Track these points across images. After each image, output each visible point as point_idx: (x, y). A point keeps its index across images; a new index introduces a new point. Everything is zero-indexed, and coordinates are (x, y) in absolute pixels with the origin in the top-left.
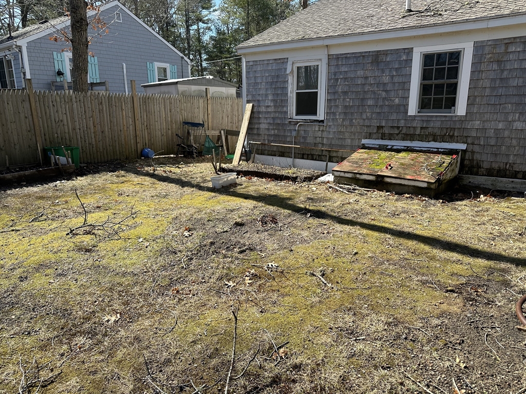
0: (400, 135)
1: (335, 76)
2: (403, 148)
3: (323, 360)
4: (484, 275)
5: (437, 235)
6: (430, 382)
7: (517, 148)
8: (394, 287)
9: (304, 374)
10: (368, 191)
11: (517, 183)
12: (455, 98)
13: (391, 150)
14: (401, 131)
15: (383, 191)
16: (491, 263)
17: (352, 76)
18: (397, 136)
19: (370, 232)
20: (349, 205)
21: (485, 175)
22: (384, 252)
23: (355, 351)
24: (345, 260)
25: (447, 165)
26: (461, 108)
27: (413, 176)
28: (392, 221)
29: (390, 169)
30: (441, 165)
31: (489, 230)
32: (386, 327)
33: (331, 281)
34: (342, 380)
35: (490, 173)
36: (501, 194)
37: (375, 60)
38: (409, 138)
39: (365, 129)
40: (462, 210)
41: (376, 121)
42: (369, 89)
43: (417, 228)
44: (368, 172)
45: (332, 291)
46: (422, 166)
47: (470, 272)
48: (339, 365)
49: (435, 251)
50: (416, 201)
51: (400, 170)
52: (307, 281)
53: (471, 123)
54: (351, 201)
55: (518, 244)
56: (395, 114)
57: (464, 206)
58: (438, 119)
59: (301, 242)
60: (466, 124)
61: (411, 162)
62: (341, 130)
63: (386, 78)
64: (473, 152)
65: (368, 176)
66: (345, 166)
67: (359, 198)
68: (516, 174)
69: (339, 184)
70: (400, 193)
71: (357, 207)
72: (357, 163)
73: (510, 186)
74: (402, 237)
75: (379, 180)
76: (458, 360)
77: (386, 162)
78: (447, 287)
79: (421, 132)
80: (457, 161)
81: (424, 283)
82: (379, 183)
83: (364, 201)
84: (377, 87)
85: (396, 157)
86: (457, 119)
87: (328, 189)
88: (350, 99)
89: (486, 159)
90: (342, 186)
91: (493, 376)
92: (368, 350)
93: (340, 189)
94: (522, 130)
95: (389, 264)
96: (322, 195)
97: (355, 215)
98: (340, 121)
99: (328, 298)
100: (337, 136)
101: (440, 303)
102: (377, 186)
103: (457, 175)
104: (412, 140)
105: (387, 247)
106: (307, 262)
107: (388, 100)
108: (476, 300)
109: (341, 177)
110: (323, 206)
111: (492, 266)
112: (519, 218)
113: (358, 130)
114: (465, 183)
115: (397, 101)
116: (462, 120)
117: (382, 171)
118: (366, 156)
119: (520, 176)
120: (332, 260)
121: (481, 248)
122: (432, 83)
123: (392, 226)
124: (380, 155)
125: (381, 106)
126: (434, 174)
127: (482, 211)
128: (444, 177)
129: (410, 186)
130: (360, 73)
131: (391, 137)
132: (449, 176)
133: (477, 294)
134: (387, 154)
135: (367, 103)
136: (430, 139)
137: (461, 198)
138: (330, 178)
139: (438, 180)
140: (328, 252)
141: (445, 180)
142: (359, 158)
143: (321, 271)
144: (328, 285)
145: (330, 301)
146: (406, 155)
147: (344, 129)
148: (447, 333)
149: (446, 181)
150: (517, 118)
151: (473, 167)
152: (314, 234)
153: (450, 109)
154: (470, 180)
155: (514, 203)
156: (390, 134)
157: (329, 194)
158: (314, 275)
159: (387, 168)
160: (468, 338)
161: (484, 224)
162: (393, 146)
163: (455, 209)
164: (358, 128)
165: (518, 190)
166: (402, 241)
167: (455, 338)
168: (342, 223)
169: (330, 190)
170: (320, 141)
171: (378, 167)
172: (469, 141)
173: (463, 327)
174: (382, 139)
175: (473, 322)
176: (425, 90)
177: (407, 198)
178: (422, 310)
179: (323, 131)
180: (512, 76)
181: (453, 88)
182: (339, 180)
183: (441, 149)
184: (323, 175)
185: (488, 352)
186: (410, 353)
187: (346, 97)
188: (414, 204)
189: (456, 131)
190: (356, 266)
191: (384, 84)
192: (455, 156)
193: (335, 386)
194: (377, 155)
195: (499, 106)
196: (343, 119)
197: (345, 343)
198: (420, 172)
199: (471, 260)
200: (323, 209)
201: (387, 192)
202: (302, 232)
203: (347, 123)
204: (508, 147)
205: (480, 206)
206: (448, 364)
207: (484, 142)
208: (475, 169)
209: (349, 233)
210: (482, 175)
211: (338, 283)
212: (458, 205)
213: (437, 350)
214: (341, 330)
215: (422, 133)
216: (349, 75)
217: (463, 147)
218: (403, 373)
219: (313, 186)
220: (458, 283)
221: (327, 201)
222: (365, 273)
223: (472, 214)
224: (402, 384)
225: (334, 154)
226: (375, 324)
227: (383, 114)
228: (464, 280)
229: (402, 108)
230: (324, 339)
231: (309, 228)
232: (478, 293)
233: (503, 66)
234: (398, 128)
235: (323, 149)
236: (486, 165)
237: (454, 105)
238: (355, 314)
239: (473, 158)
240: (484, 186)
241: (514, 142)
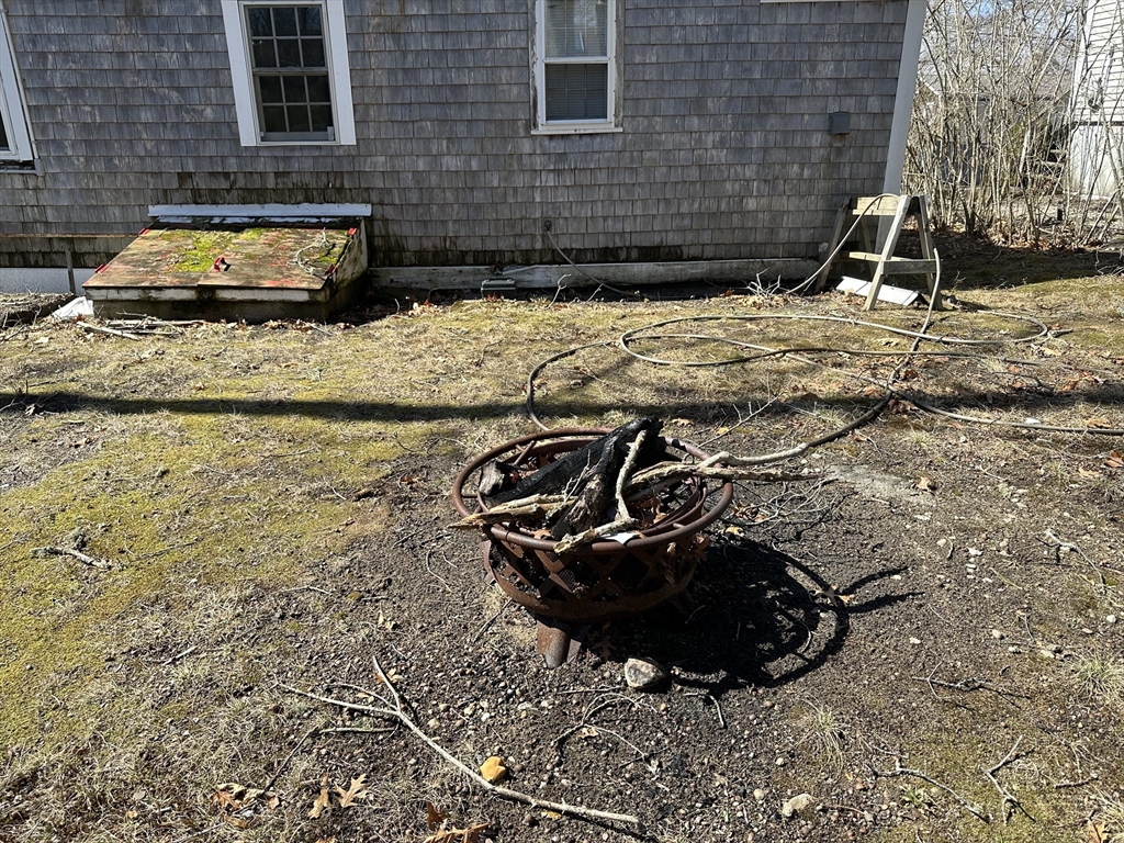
0: (235, 193)
1: (34, 44)
2: (246, 220)
3: (95, 737)
4: (423, 450)
5: (337, 395)
6: (333, 681)
7: (455, 207)
8: (254, 521)
9: (45, 791)
10: (186, 326)
11: (468, 273)
12: (330, 107)
13: (222, 227)
14: (234, 182)
15: (219, 322)
16: (434, 426)
17: (83, 48)
18: (228, 193)
19: (196, 418)
20: (139, 367)
21: (415, 265)
22: (230, 454)
23: (172, 687)
24: (136, 495)
25: (342, 250)
26: (345, 130)
27: (276, 279)
28: (242, 383)
29: (226, 270)
30: (329, 251)
31: (429, 366)
32: (240, 610)
33: (104, 553)
34: (146, 759)
35: (422, 259)
36: (446, 297)
37: (134, 10)
38: (254, 197)
39: (150, 180)
40: (382, 336)
41: (171, 161)
42: (134, 82)
43: (297, 389)
44: (176, 282)
45: (109, 575)
46: (291, 257)
47: (399, 451)
48: (137, 731)
49: (334, 426)
50: (292, 333)
51: (247, 270)
52: (39, 572)
53: (369, 160)
54: (146, 355)
55: (475, 381)
56: (213, 144)
57: (386, 329)
58: (306, 153)
59: (15, 482)
60: (362, 164)
61: (268, 249)
62: (87, 184)
63: (171, 58)
64: (385, 221)
65: (178, 290)
66: (117, 273)
67: (165, 344)
68: (463, 257)
69: (111, 319)
70: (257, 321)
71: (160, 367)
72: (145, 263)
73: (459, 279)
74: (266, 414)
75: (206, 296)
76: (381, 620)
77: (214, 255)
78: (359, 490)
79: (277, 184)
80: (360, 241)
81: (313, 495)
82: (206, 305)
83: (178, 350)
84: (155, 78)
85: (234, 241)
86: (341, 152)
87: (83, 336)
88: (92, 106)
89: (410, 233)
90: (119, 322)
91: (440, 623)
92: (203, 670)
93: (115, 332)
94: (457, 172)
95: (242, 477)
96: (69, 352)
97: (157, 386)
98: (80, 163)
99: (98, 594)
100: (80, 200)
101: (347, 525)
102: (203, 312)
103: (367, 269)
104: (262, 201)
105: (235, 441)
106: (33, 527)
107: (188, 112)
108: (410, 499)
109: (112, 301)
110: (73, 380)
111: (435, 430)
112: (475, 335)
113: (134, 185)
114: (384, 284)
115: (209, 112)
116: (353, 154)
117: (207, 277)
118: (164, 244)
119: (470, 259)
120: (104, 504)
121: (416, 402)
122: (276, 74)
123: (244, 396)
124: (198, 241)
125: (176, 126)
126: (318, 271)
127: (415, 333)
128: (340, 276)
129: (275, 302)
130: (102, 41)
131: (215, 198)
132: (349, 272)
133: (411, 488)
134: (214, 236)
135: (139, 117)
136: (300, 198)
137: (379, 314)
138: (82, 307)
139: (328, 283)
140: (91, 487)
141: (343, 281)
142: (148, 250)
143: (76, 538)
144: (98, 564)
145: (106, 600)
146: (255, 236)
147: (94, 184)
148: (361, 577)
149: (346, 284)
150: (445, 149)
151: (390, 250)
152: (51, 452)
153: (324, 133)
154: (392, 277)
155: (468, 309)
156: (211, 190)
157: (84, 349)
158: (57, 553)
159: (217, 268)
160: (399, 573)
161: (420, 357)
162: (224, 217)
163: (370, 336)
164: (132, 178)
165: (472, 287)
166: (266, 421)
167: (375, 581)
168: (124, 412)
169: (88, 337)
170: (37, 217)
171: (197, 269)
172: (375, 197)
173: (390, 555)
174: (197, 203)
175: (406, 540)
176: (266, 88)
177: (273, 328)
178: (313, 549)
179: (36, 189)
180: (422, 64)
181: (322, 87)
182: (108, 309)
183: (326, 217)
184: (64, 304)
185: (432, 585)
186: (291, 643)
187: (81, 102)
188: (289, 340)
189: (346, 176)
190: (164, 502)
191: (171, 72)
192: (353, 231)
193: (128, 781)
194: (190, 241)
195: (410, 125)
196: (86, 158)
197: (149, 677)
198: (288, 269)
199: (399, 428)
200: (74, 387)
201: (228, 323)
202: (14, 457)
203: (99, 167)
204: (442, 206)
205: (412, 325)
206: (363, 633)
207: (400, 198)
208: (396, 254)
209: (145, 432)
210: (411, 266)
211: (123, 552)
212: (374, 327)
213: (343, 616)
214: (136, 654)
215: (280, 186)
216: (73, 45)
217: (364, 210)
218: (278, 687)
219: (39, 333)
220: (378, 477)
221: (80, 365)
222: (187, 512)
223: (399, 341)
224: (277, 710)
225: (86, 247)
226: (216, 610)
227: (183, 143)
228: (387, 469)
229: (225, 130)
230: (94, 688)
231: (34, 441)
232: (414, 485)
233: (402, 43)
234: (226, 175)
235: (49, 236)
236: (412, 245)
237: (332, 125)
238: (168, 607)
239: (388, 232)
240: (418, 286)
241: (449, 195)
